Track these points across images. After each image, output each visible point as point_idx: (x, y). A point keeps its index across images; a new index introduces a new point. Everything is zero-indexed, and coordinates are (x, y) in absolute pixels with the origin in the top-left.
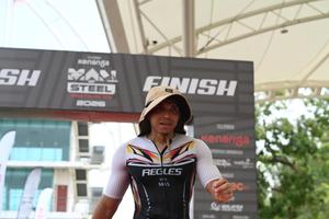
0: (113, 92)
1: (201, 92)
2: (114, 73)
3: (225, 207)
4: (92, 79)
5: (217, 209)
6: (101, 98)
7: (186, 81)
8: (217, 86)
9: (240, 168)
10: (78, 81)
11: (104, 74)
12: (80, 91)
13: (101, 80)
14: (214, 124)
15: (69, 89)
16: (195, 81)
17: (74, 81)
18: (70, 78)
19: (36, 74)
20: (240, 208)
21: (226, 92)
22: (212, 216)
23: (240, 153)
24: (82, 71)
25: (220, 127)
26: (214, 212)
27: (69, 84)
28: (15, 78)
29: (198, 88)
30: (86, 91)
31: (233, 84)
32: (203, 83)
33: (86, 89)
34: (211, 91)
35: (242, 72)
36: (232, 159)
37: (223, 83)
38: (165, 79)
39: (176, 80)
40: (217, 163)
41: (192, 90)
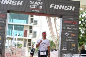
0: (41, 8)
1: (65, 9)
2: (42, 3)
3: (69, 40)
4: (36, 4)
5: (67, 40)
8: (69, 8)
9: (74, 30)
10: (32, 5)
11: (39, 3)
12: (33, 7)
13: (39, 5)
14: (68, 18)
15: (30, 7)
16: (64, 6)
17: (31, 4)
18: (30, 4)
19: (22, 2)
20: (73, 40)
21: (72, 10)
22: (66, 42)
23: (75, 26)
24: (34, 2)
26: (66, 41)
27: (30, 5)
28: (16, 3)
29: (64, 8)
30: (34, 7)
31: (74, 7)
32: (66, 7)
33: (35, 7)
34: (68, 9)
36: (72, 27)
37: (71, 7)
38: (56, 5)
39: (58, 6)
40: (68, 28)
41: (63, 9)
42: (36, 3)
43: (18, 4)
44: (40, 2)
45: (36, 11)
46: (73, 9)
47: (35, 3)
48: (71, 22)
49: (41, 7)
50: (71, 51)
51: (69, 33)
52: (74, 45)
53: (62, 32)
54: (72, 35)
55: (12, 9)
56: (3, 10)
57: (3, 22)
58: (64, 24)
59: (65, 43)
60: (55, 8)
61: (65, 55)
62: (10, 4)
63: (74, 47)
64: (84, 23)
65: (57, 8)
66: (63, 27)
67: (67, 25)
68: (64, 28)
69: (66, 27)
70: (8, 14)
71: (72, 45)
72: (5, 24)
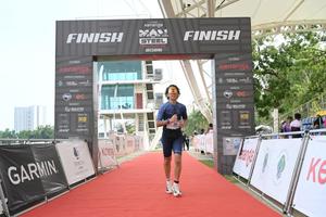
0: (166, 42)
1: (218, 39)
2: (166, 31)
3: (235, 106)
4: (153, 35)
5: (230, 108)
6: (159, 46)
7: (209, 33)
8: (228, 34)
9: (243, 84)
11: (160, 32)
12: (147, 43)
13: (159, 35)
14: (227, 58)
15: (141, 42)
16: (214, 32)
17: (143, 37)
18: (140, 36)
19: (121, 34)
21: (234, 38)
22: (227, 112)
23: (243, 74)
24: (147, 31)
25: (231, 59)
26: (228, 110)
27: (141, 39)
28: (109, 38)
29: (217, 36)
30: (151, 43)
31: (238, 32)
32: (220, 33)
34: (225, 37)
35: (243, 24)
36: (238, 78)
37: (232, 32)
38: (197, 33)
39: (203, 33)
40: (230, 81)
41: (213, 38)
42: (153, 32)
43: (113, 40)
44: (161, 28)
45: (155, 50)
46: (237, 38)
47: (151, 34)
48: (234, 66)
49: (165, 40)
50: (240, 131)
51: (233, 91)
52: (247, 116)
53: (217, 91)
54: (239, 94)
55: (102, 52)
56: (84, 56)
57: (87, 83)
58: (219, 73)
59: (225, 115)
60: (195, 38)
61: (229, 139)
62: (96, 41)
63: (245, 121)
64: (265, 64)
65: (201, 39)
66: (217, 79)
67: (227, 74)
68: (221, 81)
69: (225, 78)
70: (95, 64)
71: (242, 116)
72: (92, 87)
